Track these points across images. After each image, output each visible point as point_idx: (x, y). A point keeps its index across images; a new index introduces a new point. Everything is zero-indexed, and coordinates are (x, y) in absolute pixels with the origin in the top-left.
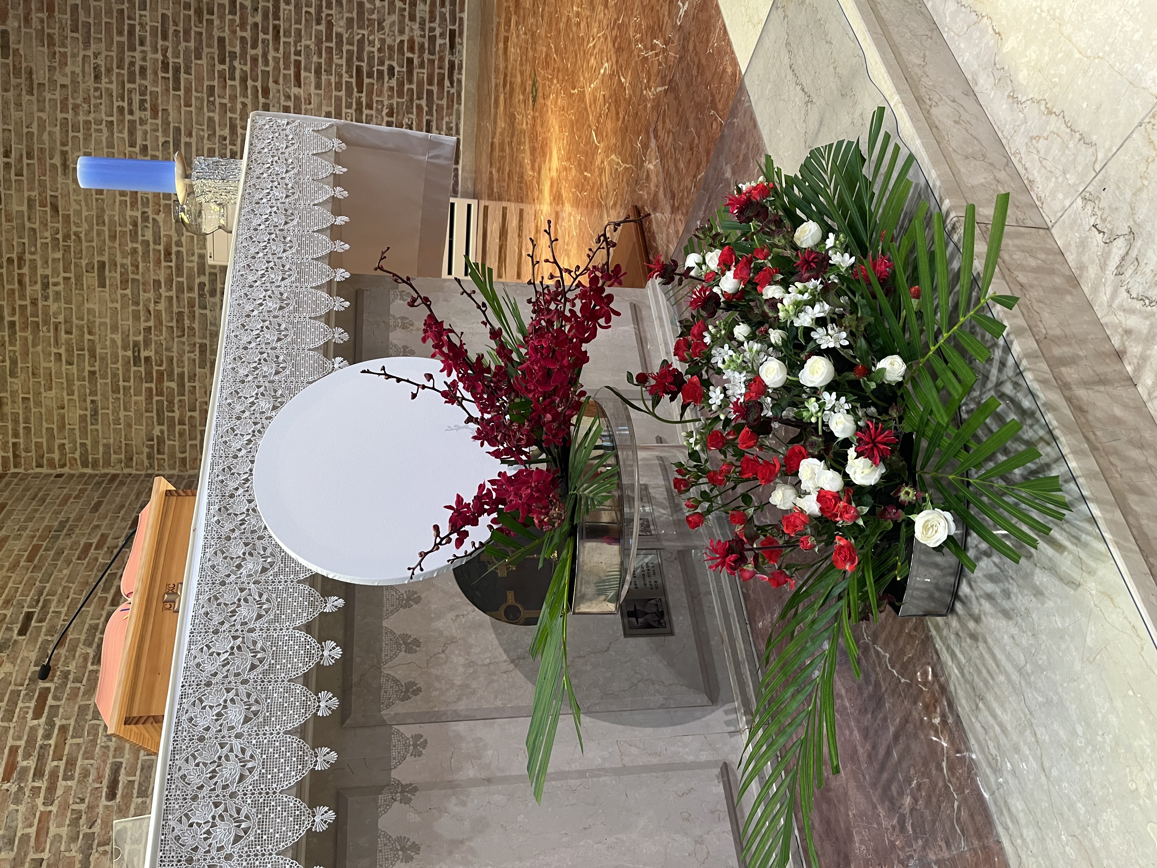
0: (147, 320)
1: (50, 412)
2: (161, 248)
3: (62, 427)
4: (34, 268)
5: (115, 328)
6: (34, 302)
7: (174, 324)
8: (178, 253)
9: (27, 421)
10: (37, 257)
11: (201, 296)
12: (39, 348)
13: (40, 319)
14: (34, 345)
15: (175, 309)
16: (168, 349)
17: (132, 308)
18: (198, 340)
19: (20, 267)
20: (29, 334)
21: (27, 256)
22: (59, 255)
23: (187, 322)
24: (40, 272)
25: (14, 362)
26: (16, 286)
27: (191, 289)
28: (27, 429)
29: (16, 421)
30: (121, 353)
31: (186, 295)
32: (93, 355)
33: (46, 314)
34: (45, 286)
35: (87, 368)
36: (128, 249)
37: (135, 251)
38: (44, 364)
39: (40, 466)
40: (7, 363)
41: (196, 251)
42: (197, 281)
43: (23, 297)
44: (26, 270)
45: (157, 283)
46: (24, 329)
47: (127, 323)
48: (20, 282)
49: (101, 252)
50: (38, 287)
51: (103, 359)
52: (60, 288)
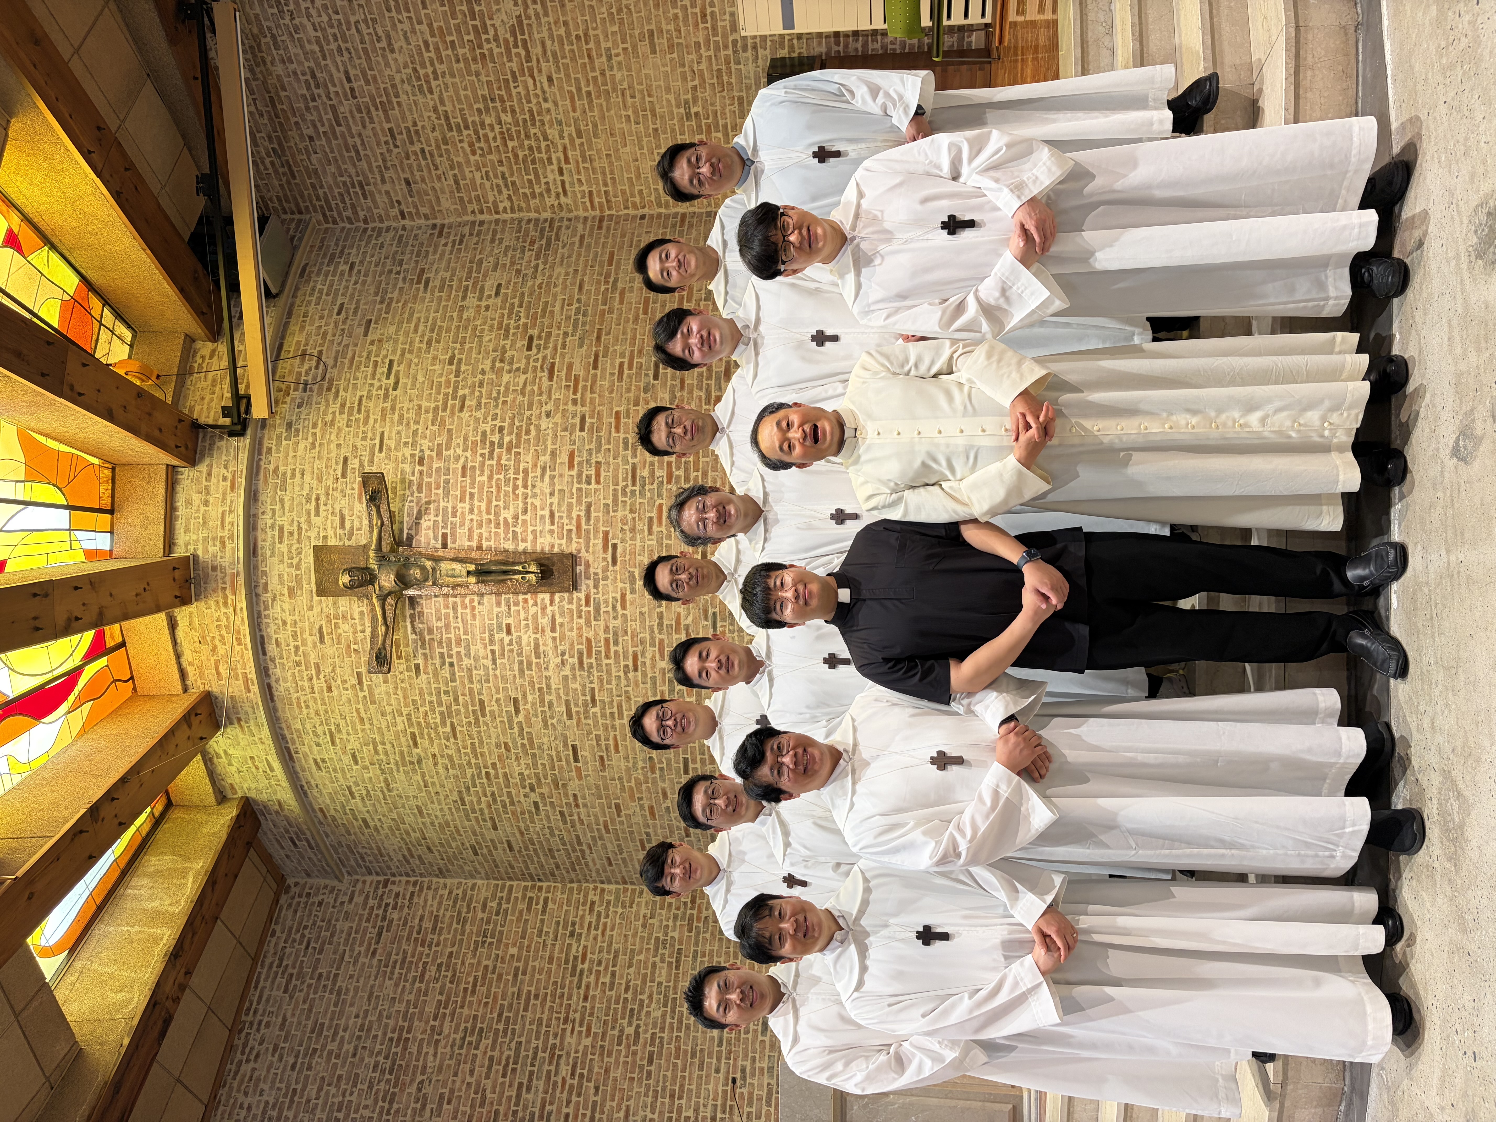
0: (693, 80)
1: (628, 164)
2: (698, 10)
3: (638, 177)
4: (598, 43)
5: (668, 90)
6: (603, 74)
7: (715, 80)
8: (712, 13)
9: (612, 172)
10: (599, 32)
11: (735, 52)
12: (612, 112)
13: (609, 87)
14: (608, 110)
15: (715, 68)
16: (712, 104)
17: (679, 70)
18: (736, 94)
19: (587, 43)
20: (602, 101)
21: (591, 32)
22: (616, 28)
23: (725, 78)
24: (603, 45)
25: (595, 125)
26: (587, 60)
27: (726, 47)
28: (613, 179)
29: (604, 174)
30: (675, 111)
31: (723, 53)
32: (654, 115)
33: (613, 82)
34: (609, 58)
35: (651, 126)
36: (670, 15)
37: (676, 16)
38: (618, 126)
39: (626, 208)
40: (590, 127)
41: (728, 10)
42: (731, 39)
43: (593, 69)
44: (592, 45)
45: (698, 45)
46: (598, 97)
47: (677, 84)
48: (589, 56)
49: (649, 20)
50: (604, 59)
51: (662, 117)
52: (621, 58)
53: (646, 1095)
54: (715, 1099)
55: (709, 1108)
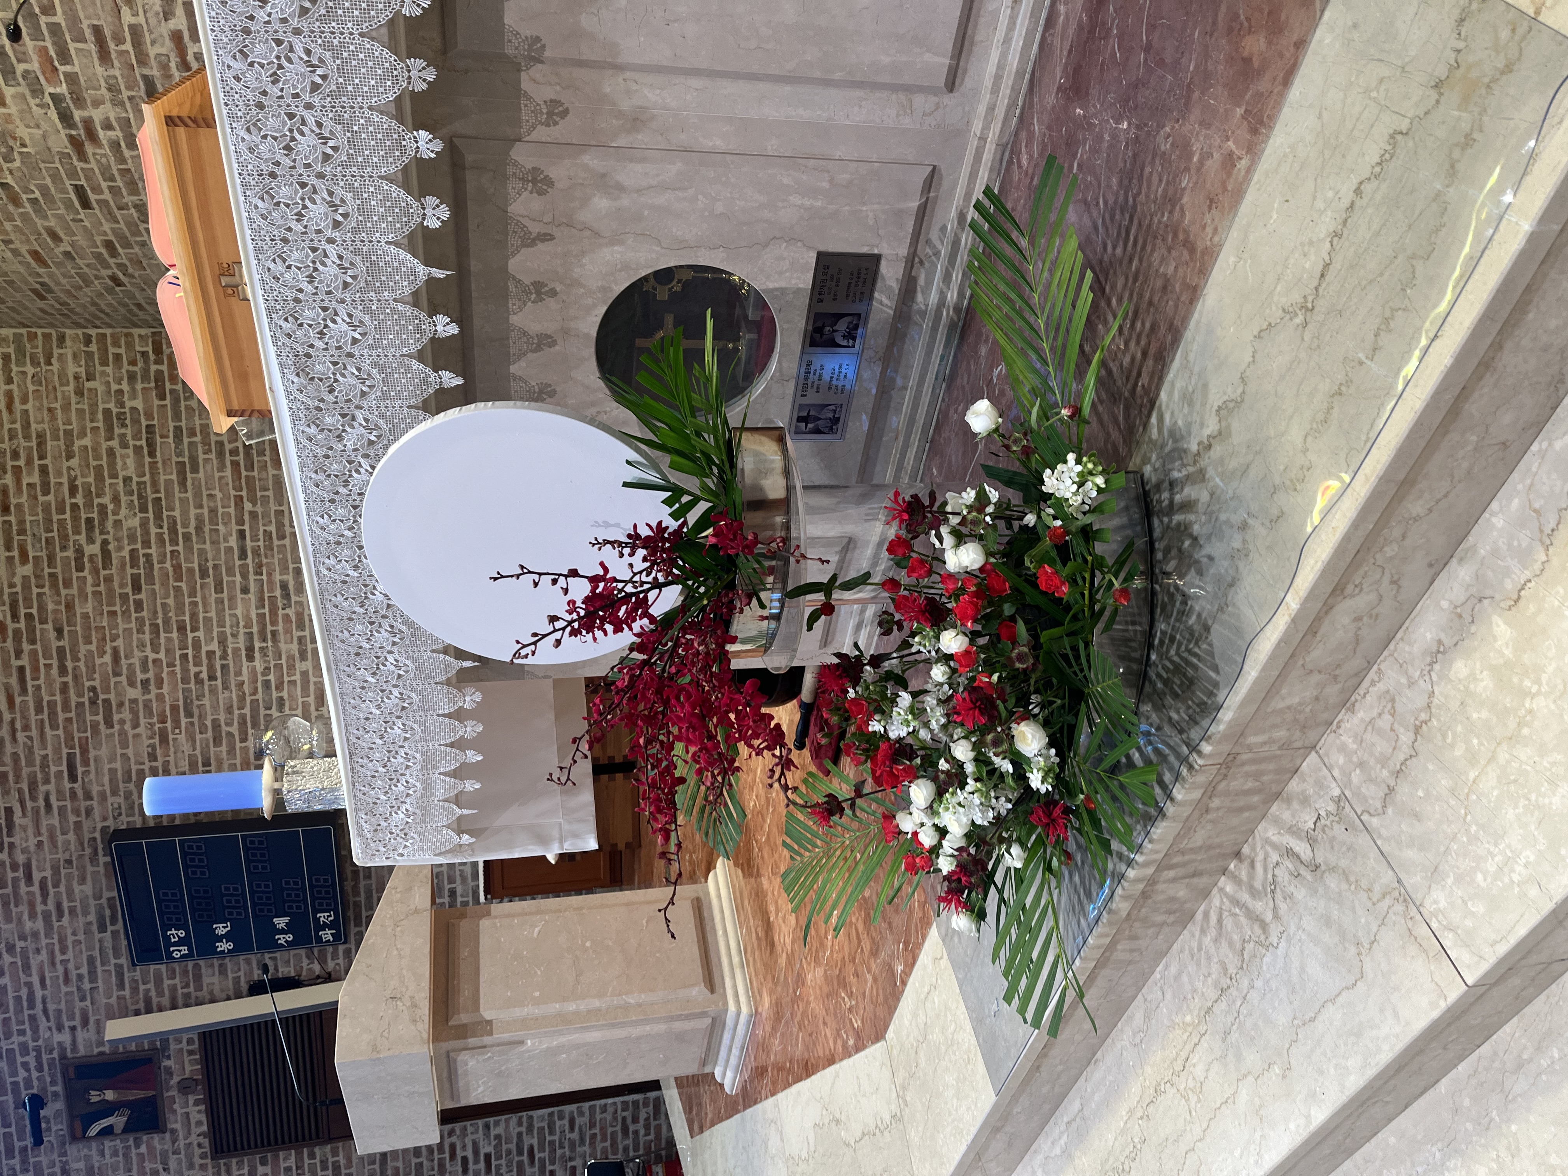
53: (140, 631)
54: (248, 625)
55: (241, 638)
